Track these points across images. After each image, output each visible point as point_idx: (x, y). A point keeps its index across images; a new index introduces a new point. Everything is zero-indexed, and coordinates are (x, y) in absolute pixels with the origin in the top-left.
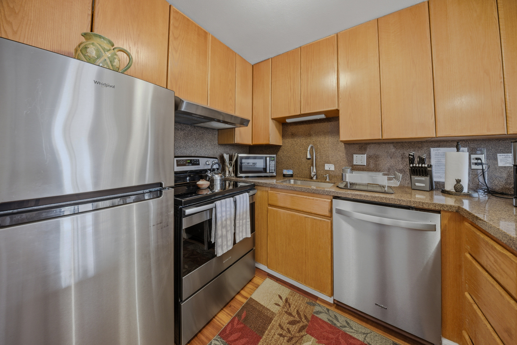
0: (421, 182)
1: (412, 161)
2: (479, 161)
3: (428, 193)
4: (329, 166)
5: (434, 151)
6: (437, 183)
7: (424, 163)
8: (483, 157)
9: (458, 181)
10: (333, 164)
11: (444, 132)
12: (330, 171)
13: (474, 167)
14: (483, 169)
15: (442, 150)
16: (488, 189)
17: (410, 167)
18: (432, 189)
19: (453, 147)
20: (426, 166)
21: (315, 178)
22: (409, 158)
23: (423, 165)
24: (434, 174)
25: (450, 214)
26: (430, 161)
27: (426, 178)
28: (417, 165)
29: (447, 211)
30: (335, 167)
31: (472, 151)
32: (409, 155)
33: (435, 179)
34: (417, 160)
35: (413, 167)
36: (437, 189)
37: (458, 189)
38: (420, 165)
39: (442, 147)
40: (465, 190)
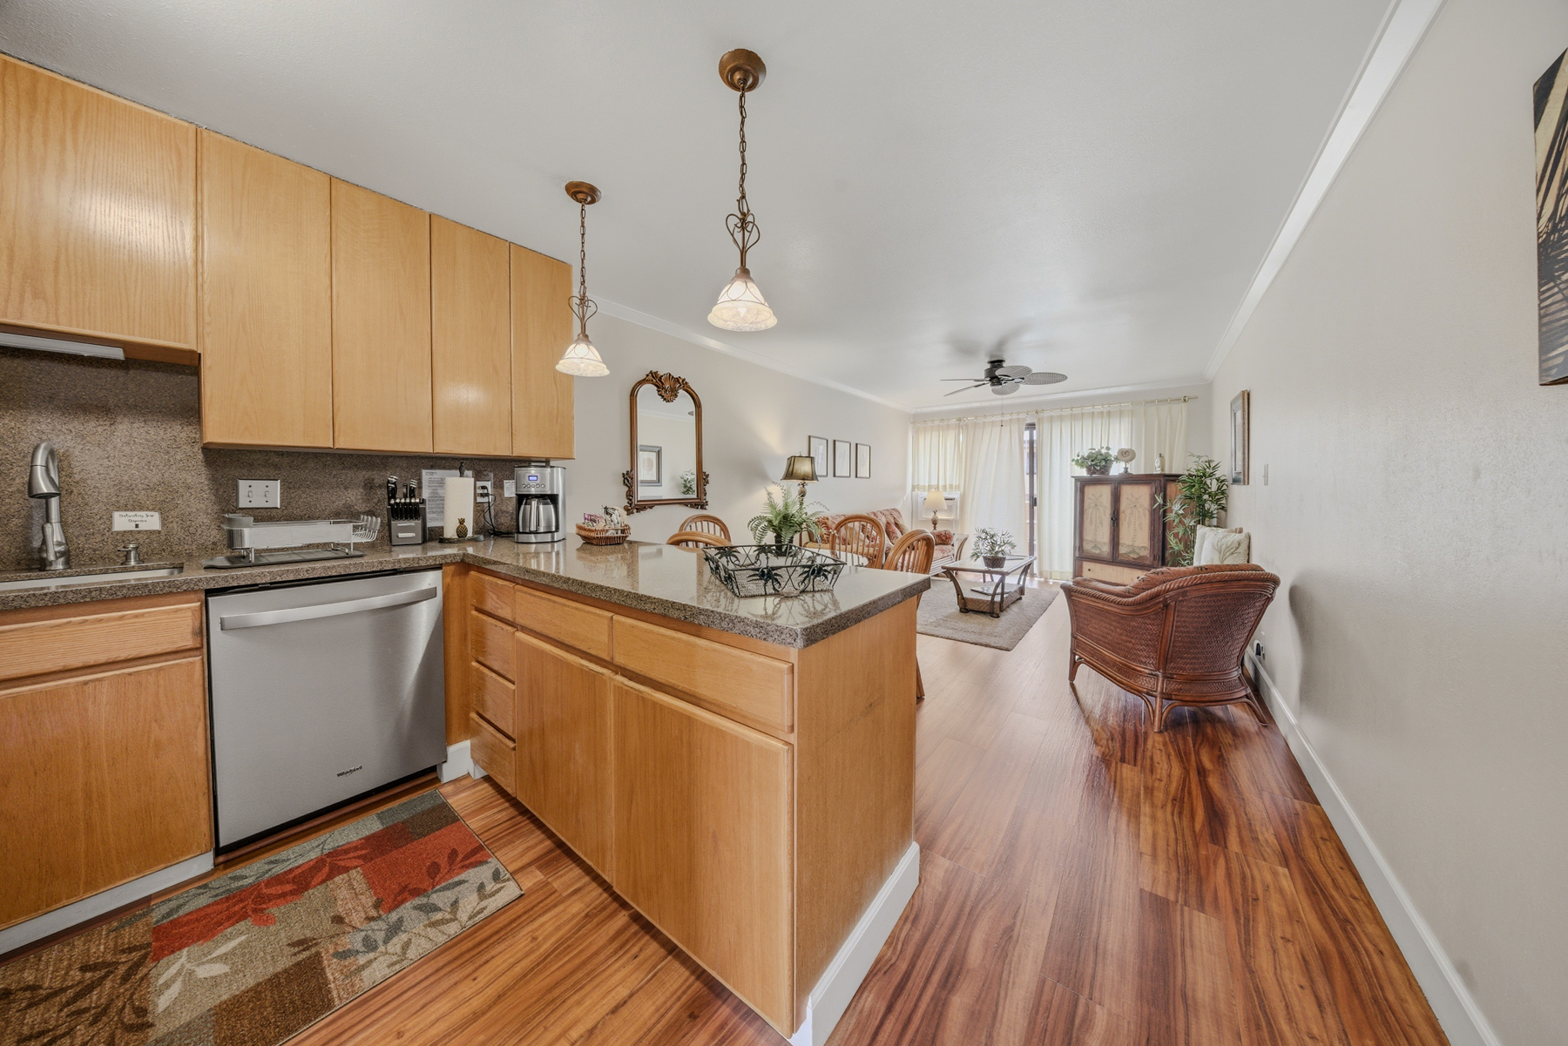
0: (407, 530)
1: (392, 493)
2: (485, 491)
3: (420, 547)
4: (133, 519)
5: (426, 475)
6: (432, 529)
7: (414, 496)
8: (488, 484)
9: (462, 522)
10: (153, 510)
11: (445, 447)
12: (139, 532)
13: (480, 500)
14: (489, 503)
15: (439, 473)
16: (494, 531)
17: (390, 504)
18: (425, 541)
19: (455, 468)
20: (418, 501)
21: (59, 566)
22: (388, 487)
23: (413, 501)
24: (428, 516)
25: (452, 567)
26: (420, 494)
27: (416, 521)
28: (403, 501)
29: (447, 564)
30: (164, 521)
31: (478, 477)
32: (389, 482)
33: (429, 525)
34: (401, 491)
35: (396, 503)
36: (431, 540)
37: (461, 532)
38: (408, 501)
39: (440, 468)
40: (470, 534)
